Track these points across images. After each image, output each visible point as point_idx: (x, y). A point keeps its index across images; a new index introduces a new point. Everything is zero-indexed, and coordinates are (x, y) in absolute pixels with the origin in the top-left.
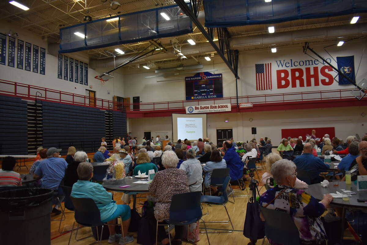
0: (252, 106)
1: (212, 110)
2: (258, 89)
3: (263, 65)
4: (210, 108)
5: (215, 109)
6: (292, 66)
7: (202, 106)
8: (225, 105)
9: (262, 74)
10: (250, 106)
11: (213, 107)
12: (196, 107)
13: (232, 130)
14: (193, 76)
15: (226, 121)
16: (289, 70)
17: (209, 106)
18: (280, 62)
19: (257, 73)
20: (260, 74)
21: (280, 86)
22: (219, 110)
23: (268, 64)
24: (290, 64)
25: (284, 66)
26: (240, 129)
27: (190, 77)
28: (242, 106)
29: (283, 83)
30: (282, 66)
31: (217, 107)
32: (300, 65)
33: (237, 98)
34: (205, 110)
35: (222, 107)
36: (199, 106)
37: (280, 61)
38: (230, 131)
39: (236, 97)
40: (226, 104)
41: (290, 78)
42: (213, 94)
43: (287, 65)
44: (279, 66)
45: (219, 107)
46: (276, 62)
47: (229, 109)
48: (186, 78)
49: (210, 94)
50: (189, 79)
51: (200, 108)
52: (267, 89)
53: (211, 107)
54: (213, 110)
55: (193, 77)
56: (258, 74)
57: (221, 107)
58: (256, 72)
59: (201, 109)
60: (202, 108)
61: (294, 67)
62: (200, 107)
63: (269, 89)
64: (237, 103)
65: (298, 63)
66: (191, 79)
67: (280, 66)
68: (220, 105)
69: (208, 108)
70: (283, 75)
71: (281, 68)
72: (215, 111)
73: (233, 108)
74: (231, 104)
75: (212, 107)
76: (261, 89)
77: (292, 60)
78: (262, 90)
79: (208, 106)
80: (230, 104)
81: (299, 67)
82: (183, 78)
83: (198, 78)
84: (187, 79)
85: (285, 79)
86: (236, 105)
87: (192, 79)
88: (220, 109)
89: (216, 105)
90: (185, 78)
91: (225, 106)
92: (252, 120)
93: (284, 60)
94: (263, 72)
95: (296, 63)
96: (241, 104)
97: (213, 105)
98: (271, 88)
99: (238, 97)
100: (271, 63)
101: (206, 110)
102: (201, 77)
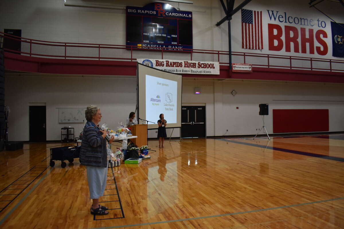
0: (251, 70)
1: (187, 69)
2: (245, 47)
3: (251, 12)
4: (185, 67)
5: (193, 69)
6: (286, 22)
7: (170, 61)
8: (209, 63)
9: (251, 25)
10: (248, 69)
11: (190, 64)
12: (157, 62)
13: (204, 108)
14: (142, 6)
15: (197, 93)
16: (283, 25)
17: (183, 62)
18: (273, 13)
19: (244, 22)
20: (247, 24)
21: (272, 47)
22: (201, 72)
23: (258, 12)
24: (284, 19)
25: (277, 19)
26: (219, 106)
27: (137, 8)
28: (236, 69)
29: (276, 43)
30: (275, 19)
31: (197, 65)
32: (295, 23)
33: (230, 53)
34: (175, 68)
35: (205, 66)
36: (164, 60)
37: (272, 11)
38: (201, 109)
39: (228, 53)
40: (212, 63)
41: (283, 38)
42: (176, 43)
43: (281, 19)
44: (271, 18)
45: (200, 66)
46: (267, 11)
47: (216, 71)
48: (128, 8)
49: (172, 43)
50: (134, 11)
51: (165, 63)
52: (256, 49)
53: (185, 64)
54: (189, 70)
55: (141, 9)
56: (244, 24)
57: (202, 66)
58: (242, 20)
59: (167, 65)
60: (169, 64)
61: (288, 24)
62: (166, 61)
63: (259, 49)
64: (230, 63)
65: (293, 19)
66: (137, 11)
67: (273, 18)
68: (201, 62)
69: (180, 65)
70: (275, 32)
71: (273, 22)
72: (193, 72)
73: (222, 69)
74: (220, 63)
75: (187, 65)
76: (248, 47)
77: (286, 13)
78: (250, 48)
79: (180, 61)
80: (218, 63)
81: (293, 25)
82: (123, 8)
83: (150, 12)
84: (129, 11)
85: (278, 37)
86: (228, 65)
87: (139, 11)
88: (201, 69)
89: (195, 62)
90: (125, 8)
91: (209, 66)
92: (236, 93)
93: (277, 12)
94: (251, 23)
95: (290, 18)
96: (234, 64)
97: (190, 62)
98: (262, 48)
99: (232, 53)
100: (261, 12)
101: (177, 68)
102: (157, 12)
